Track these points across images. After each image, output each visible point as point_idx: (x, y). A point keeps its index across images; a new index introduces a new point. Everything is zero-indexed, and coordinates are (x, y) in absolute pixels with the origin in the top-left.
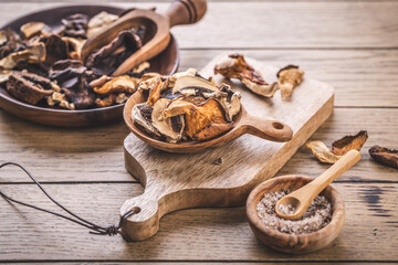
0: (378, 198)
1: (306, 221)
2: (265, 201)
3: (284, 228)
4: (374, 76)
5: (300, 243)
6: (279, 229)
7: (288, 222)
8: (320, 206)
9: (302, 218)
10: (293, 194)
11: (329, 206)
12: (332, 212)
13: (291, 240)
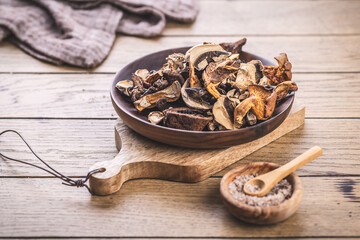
0: (351, 188)
1: (270, 197)
2: (237, 182)
3: (251, 202)
4: (344, 94)
5: (263, 214)
6: (247, 203)
7: (255, 198)
8: (282, 187)
9: (266, 196)
10: (260, 177)
11: (290, 187)
12: (292, 191)
13: (255, 211)
